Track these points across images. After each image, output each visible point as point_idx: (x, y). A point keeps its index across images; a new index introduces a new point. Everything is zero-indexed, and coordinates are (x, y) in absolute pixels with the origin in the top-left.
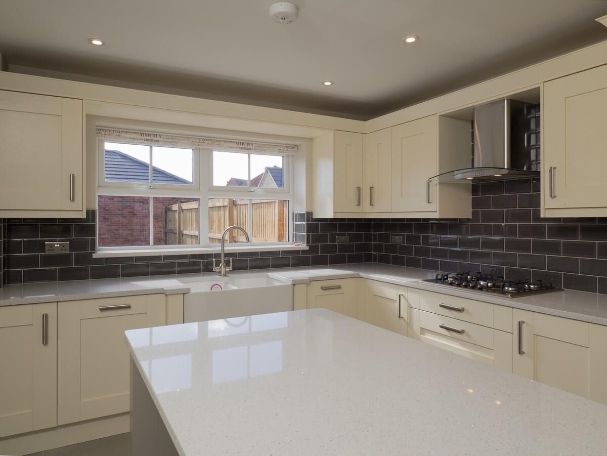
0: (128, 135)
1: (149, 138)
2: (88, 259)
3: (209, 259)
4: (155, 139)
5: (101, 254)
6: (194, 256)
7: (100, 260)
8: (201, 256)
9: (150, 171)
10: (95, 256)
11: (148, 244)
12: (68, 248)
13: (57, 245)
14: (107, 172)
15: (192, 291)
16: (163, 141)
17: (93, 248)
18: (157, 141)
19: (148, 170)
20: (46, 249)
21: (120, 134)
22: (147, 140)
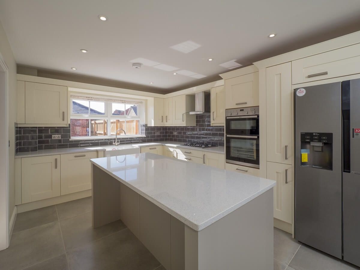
0: (81, 98)
1: (89, 99)
2: (68, 141)
3: (111, 141)
4: (91, 99)
5: (72, 139)
6: (106, 140)
7: (72, 141)
8: (108, 139)
9: (89, 110)
10: (70, 140)
11: (89, 136)
12: (60, 137)
13: (56, 137)
14: (73, 109)
15: (106, 150)
16: (94, 100)
17: (70, 137)
18: (92, 100)
20: (52, 138)
21: (78, 97)
22: (88, 99)
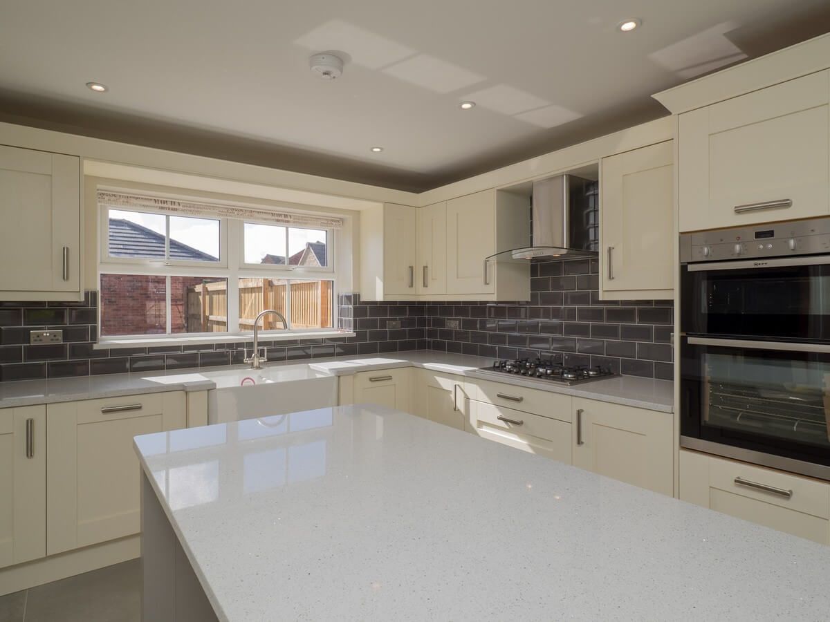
0: (135, 201)
1: (165, 206)
2: (88, 351)
3: (239, 349)
4: (173, 207)
5: (104, 345)
6: (220, 346)
7: (103, 352)
8: (230, 346)
9: (167, 244)
10: (96, 347)
11: (165, 332)
12: (61, 338)
13: (46, 335)
14: (111, 246)
15: (218, 387)
16: (182, 210)
17: (94, 338)
18: (176, 210)
19: (164, 244)
20: (32, 339)
21: (127, 201)
22: (162, 208)
